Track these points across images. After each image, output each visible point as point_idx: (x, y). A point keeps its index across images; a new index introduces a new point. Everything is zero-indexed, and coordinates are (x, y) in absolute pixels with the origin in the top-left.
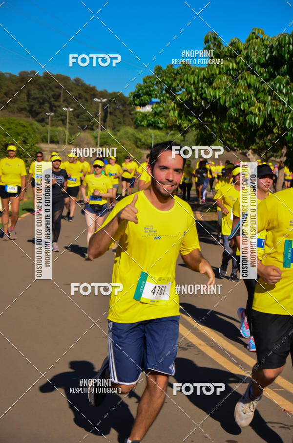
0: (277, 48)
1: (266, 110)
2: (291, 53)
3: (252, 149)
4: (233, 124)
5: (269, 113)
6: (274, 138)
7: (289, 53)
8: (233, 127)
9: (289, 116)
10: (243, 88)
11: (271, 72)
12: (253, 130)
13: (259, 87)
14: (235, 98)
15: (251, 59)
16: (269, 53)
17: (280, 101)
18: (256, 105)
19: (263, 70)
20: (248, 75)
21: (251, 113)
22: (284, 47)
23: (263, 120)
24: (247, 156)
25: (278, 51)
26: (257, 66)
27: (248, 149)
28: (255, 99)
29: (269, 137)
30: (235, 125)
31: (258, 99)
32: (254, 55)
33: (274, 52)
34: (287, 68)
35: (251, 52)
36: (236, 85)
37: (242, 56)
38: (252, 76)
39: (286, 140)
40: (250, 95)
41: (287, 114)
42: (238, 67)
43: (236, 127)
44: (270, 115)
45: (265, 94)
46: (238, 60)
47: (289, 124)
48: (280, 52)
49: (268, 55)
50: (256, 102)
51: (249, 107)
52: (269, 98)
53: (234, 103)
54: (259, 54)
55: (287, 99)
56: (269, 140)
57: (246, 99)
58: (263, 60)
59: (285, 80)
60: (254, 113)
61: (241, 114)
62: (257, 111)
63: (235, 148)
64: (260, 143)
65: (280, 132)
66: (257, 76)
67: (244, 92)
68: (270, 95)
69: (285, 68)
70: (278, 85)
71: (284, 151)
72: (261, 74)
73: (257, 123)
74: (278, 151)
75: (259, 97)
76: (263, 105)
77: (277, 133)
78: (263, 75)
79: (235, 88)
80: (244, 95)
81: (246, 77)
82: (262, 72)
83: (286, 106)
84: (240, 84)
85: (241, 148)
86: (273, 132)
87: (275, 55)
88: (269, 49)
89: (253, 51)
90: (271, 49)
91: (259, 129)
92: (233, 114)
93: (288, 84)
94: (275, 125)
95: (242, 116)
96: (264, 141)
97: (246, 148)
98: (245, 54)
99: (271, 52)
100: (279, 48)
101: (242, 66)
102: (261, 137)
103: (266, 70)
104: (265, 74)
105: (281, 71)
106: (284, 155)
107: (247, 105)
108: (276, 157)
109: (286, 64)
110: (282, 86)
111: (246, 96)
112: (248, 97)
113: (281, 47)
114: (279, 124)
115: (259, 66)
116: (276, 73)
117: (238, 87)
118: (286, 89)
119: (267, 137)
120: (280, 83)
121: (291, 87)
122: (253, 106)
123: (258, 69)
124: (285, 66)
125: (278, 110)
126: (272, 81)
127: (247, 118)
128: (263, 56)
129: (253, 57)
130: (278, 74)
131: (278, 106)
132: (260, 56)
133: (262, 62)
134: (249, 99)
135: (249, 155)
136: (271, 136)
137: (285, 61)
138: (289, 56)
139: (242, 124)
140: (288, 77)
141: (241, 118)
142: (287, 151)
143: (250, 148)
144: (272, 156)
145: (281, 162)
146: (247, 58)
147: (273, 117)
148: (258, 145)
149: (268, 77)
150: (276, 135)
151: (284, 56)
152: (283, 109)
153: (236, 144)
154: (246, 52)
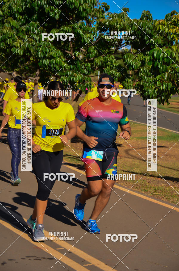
0: (30, 2)
1: (25, 44)
2: (39, 6)
3: (16, 71)
4: (2, 53)
5: (27, 47)
6: (30, 64)
7: (38, 6)
8: (2, 56)
9: (40, 49)
10: (8, 28)
11: (27, 19)
12: (16, 58)
13: (19, 29)
14: (3, 35)
15: (12, 9)
16: (24, 5)
17: (34, 39)
18: (18, 41)
19: (21, 17)
20: (11, 20)
21: (15, 46)
22: (35, 2)
23: (23, 51)
24: (12, 76)
25: (31, 4)
26: (17, 14)
27: (13, 71)
28: (17, 37)
29: (27, 63)
30: (4, 54)
31: (19, 37)
32: (14, 6)
33: (28, 5)
34: (37, 16)
35: (12, 4)
36: (3, 27)
37: (6, 6)
38: (14, 20)
39: (38, 65)
40: (13, 34)
41: (39, 48)
42: (4, 14)
43: (4, 56)
44: (28, 49)
45: (23, 34)
46: (3, 9)
47: (41, 54)
48: (32, 5)
49: (24, 7)
50: (18, 39)
51: (13, 42)
52: (26, 36)
53: (3, 39)
54: (18, 6)
55: (38, 38)
56: (27, 65)
57: (11, 36)
58: (21, 10)
59: (36, 24)
60: (17, 46)
61: (7, 47)
62: (18, 45)
63: (4, 70)
64: (21, 67)
65: (34, 60)
66: (18, 21)
67: (9, 32)
68: (27, 34)
69: (36, 17)
70: (32, 28)
71: (38, 72)
72: (20, 20)
73: (19, 53)
74: (34, 73)
75: (19, 35)
76: (22, 41)
77: (32, 61)
78: (21, 20)
79: (2, 28)
80: (9, 34)
81: (10, 21)
82: (20, 18)
83: (38, 42)
84: (6, 26)
85: (9, 70)
86: (30, 60)
87: (29, 7)
88: (24, 2)
89: (13, 3)
90: (25, 3)
91: (20, 58)
92: (2, 46)
93: (38, 27)
94: (31, 55)
95: (8, 48)
96: (24, 66)
97: (12, 71)
98: (8, 5)
99: (26, 5)
100: (31, 2)
101: (6, 13)
102: (22, 63)
103: (23, 17)
104: (22, 20)
105: (34, 18)
106: (37, 75)
107: (11, 40)
108: (32, 76)
109: (37, 14)
110: (34, 29)
111: (11, 34)
112: (12, 35)
113: (33, 2)
114: (33, 55)
115: (19, 14)
116: (30, 19)
117: (4, 28)
118: (38, 30)
119: (26, 63)
120: (33, 26)
121: (41, 29)
122: (16, 42)
123: (18, 16)
124: (36, 15)
125: (32, 45)
126: (28, 25)
127: (12, 50)
128: (21, 7)
129: (14, 8)
130: (32, 20)
131: (33, 43)
132: (18, 7)
133: (20, 11)
134: (13, 37)
135: (14, 75)
136: (28, 63)
137: (36, 11)
138: (38, 8)
139: (8, 53)
140: (38, 22)
141: (8, 50)
142: (40, 73)
143: (15, 70)
144: (30, 76)
145: (36, 80)
146: (10, 8)
147: (29, 50)
148: (20, 68)
149: (25, 22)
150: (32, 62)
151: (35, 8)
152: (36, 44)
153: (5, 67)
154: (9, 4)
